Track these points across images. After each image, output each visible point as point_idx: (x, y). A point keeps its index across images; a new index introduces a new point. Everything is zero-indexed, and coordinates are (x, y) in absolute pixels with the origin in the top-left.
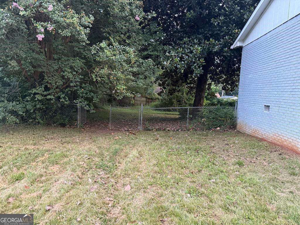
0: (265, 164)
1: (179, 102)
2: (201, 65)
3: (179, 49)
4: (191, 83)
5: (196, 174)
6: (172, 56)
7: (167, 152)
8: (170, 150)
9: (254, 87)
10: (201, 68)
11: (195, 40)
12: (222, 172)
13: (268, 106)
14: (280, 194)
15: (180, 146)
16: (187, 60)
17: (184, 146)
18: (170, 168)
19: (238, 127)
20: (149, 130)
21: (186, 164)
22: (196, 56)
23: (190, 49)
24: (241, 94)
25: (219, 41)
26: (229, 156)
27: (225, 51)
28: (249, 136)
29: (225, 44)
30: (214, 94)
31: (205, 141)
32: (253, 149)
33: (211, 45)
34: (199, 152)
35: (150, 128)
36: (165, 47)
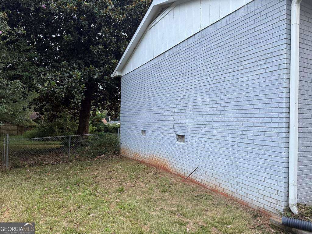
0: (143, 185)
1: (62, 129)
2: (82, 90)
3: (57, 72)
4: (73, 109)
5: (75, 212)
6: (48, 78)
7: (41, 191)
8: (46, 189)
9: (132, 114)
10: (83, 94)
11: (75, 65)
12: (103, 202)
13: (144, 131)
14: (152, 213)
15: (59, 181)
16: (66, 84)
17: (64, 181)
18: (44, 211)
19: (121, 152)
20: (20, 167)
21: (64, 202)
22: (76, 82)
23: (69, 73)
24: (123, 121)
25: (99, 68)
26: (111, 184)
27: (106, 79)
28: (131, 160)
29: (105, 72)
30: (101, 120)
31: (88, 172)
32: (133, 172)
33: (92, 71)
34: (80, 185)
35: (21, 164)
36: (39, 69)
